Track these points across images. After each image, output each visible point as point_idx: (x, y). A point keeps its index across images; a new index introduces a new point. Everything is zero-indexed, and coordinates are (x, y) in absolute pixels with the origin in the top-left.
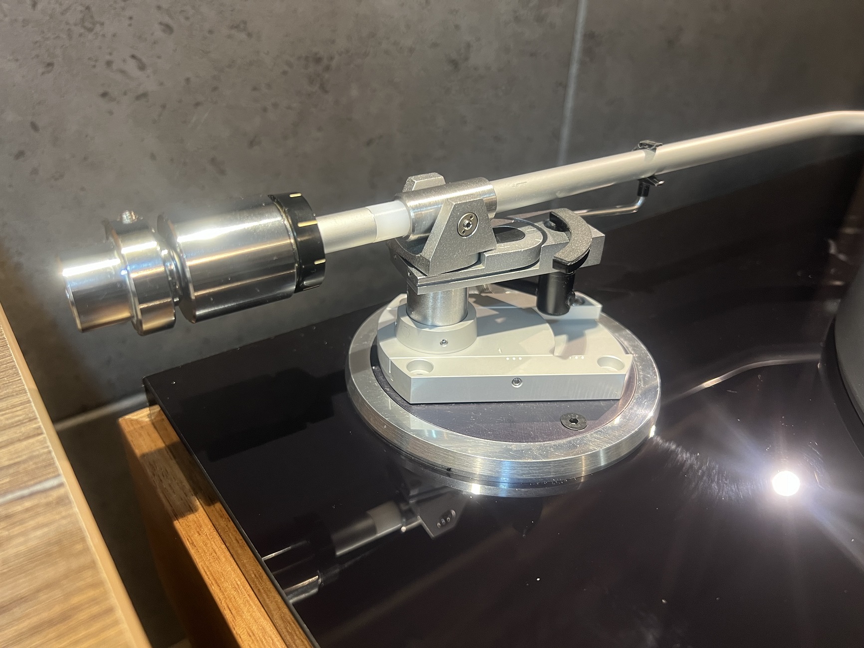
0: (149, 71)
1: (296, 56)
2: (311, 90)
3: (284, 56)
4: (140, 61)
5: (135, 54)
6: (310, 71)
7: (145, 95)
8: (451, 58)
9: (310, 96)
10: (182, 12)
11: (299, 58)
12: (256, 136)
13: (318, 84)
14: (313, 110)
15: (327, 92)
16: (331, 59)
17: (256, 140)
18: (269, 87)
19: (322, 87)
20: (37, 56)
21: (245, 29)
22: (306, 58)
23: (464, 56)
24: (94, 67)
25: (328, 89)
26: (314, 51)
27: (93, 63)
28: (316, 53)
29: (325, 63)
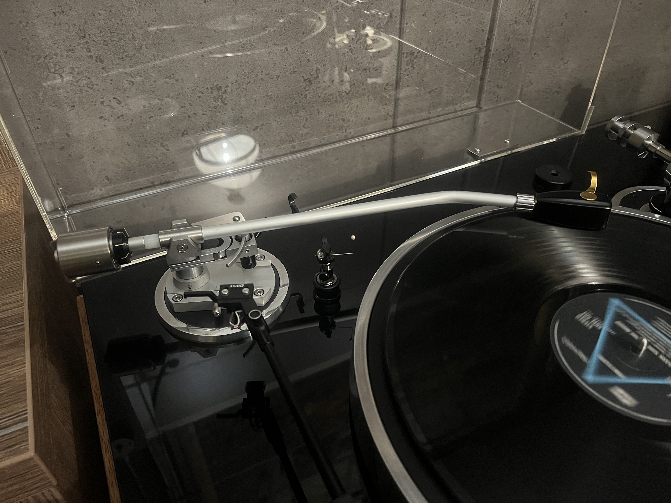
0: (123, 104)
1: (205, 88)
2: (216, 104)
3: (198, 88)
4: (118, 100)
5: (115, 97)
6: (215, 94)
7: (122, 116)
8: (306, 78)
9: (215, 107)
10: (138, 73)
11: (207, 88)
12: (185, 130)
13: (220, 100)
14: (218, 114)
15: (226, 104)
16: (227, 86)
17: (185, 133)
18: (191, 105)
19: (223, 102)
20: (66, 103)
21: (174, 77)
22: (211, 88)
23: (315, 76)
24: (95, 105)
25: (226, 102)
26: (215, 84)
27: (94, 103)
28: (218, 85)
29: (223, 89)
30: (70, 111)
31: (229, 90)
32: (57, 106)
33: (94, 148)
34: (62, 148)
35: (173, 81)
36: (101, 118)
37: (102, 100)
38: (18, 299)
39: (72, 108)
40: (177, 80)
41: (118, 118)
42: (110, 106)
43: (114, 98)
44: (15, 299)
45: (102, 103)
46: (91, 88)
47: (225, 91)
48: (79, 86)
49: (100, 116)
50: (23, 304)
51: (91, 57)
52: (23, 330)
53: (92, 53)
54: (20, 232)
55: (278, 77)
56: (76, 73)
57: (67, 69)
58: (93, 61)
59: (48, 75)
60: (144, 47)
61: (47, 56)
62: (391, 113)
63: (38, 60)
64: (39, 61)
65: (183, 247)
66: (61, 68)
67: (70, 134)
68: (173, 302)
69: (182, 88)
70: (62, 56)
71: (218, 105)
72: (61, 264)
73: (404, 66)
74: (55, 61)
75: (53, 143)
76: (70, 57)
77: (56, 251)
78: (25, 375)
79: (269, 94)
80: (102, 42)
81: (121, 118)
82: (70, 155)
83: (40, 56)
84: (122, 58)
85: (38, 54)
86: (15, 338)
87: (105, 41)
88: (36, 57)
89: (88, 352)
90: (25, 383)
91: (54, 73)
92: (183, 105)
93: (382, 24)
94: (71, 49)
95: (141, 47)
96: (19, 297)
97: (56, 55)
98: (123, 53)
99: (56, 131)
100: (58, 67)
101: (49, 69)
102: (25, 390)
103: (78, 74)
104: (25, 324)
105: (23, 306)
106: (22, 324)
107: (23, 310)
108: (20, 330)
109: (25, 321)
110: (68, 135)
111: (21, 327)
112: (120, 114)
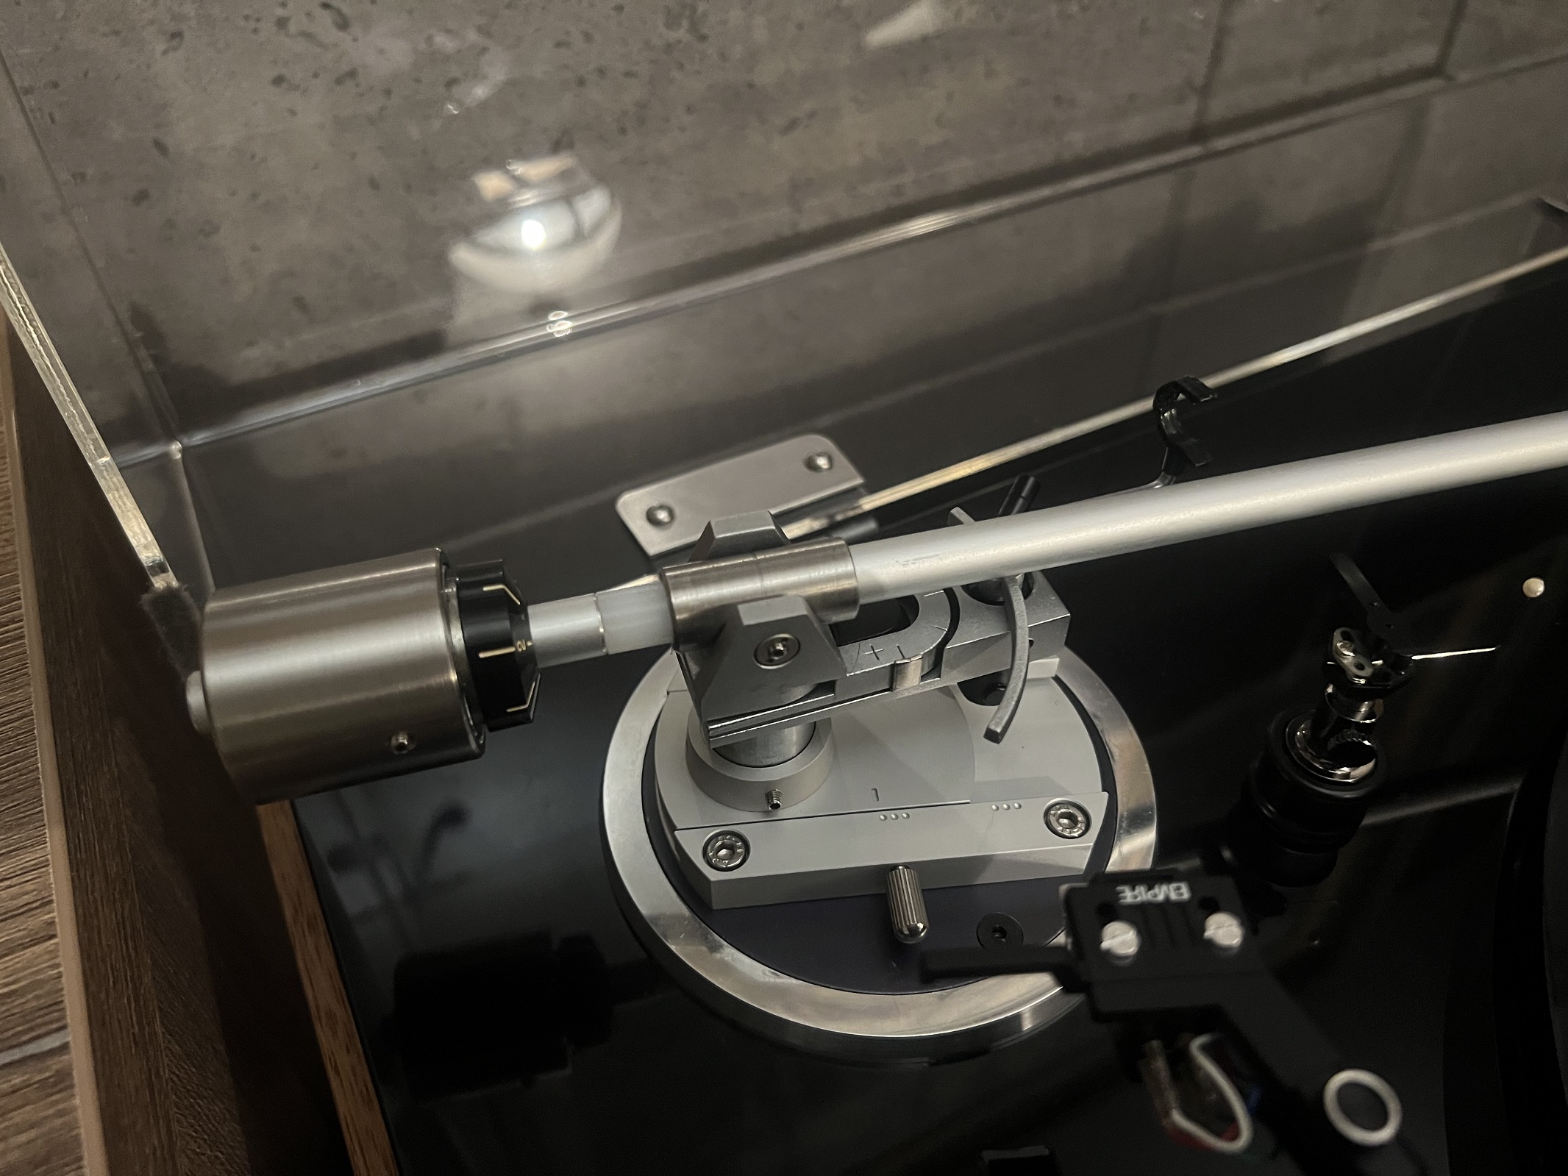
0: (356, 29)
2: (673, 35)
4: (339, 13)
7: (352, 74)
9: (669, 47)
13: (685, 23)
14: (676, 74)
15: (703, 38)
18: (588, 37)
19: (694, 28)
20: (152, 22)
24: (255, 31)
25: (705, 31)
27: (252, 25)
30: (165, 52)
33: (254, 196)
34: (142, 197)
36: (278, 81)
37: (280, 12)
39: (174, 43)
41: (339, 81)
42: (308, 36)
43: (326, 6)
45: (282, 23)
49: (274, 73)
65: (780, 647)
67: (168, 141)
68: (713, 875)
71: (680, 41)
72: (223, 747)
75: (106, 178)
77: (195, 676)
81: (349, 84)
82: (170, 223)
92: (564, 39)
96: (29, 887)
99: (117, 132)
104: (72, 1044)
105: (54, 936)
106: (57, 1044)
107: (57, 961)
108: (55, 1084)
109: (69, 1030)
110: (160, 146)
111: (55, 1064)
112: (345, 68)
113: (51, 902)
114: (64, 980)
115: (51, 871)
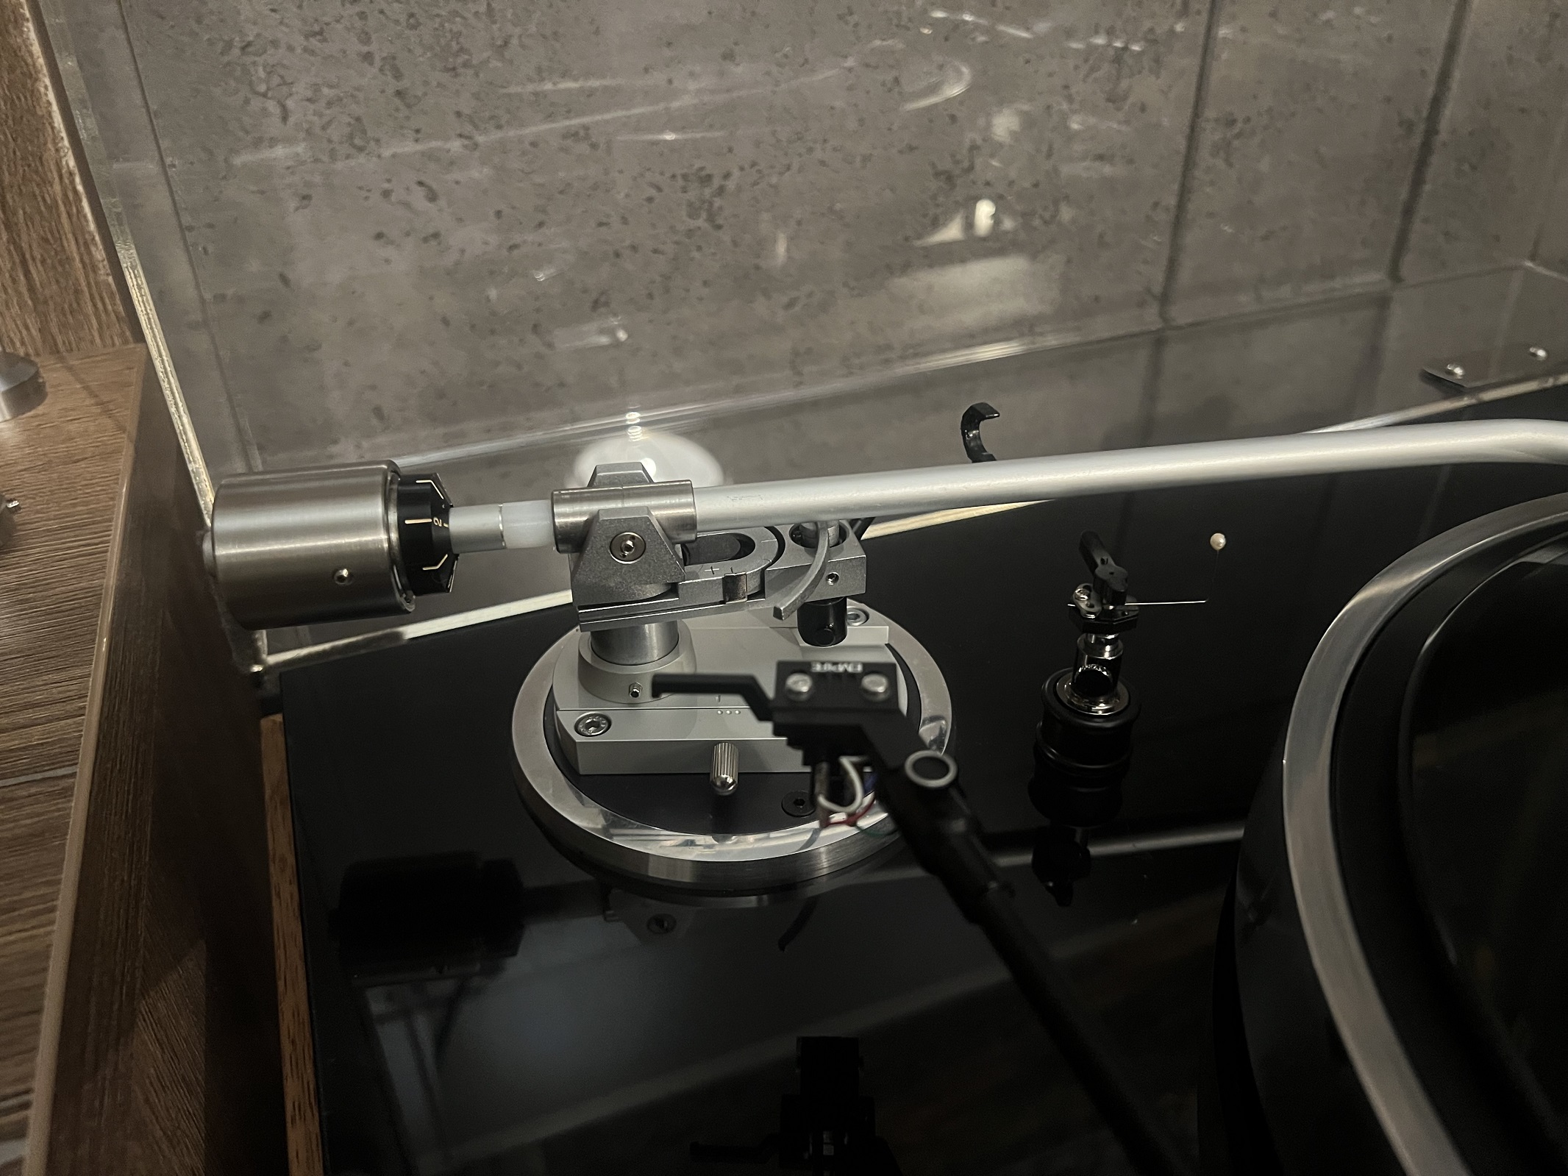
0: (442, 202)
1: (668, 175)
2: (693, 224)
3: (648, 174)
4: (430, 189)
5: (423, 179)
6: (692, 195)
7: (436, 236)
8: (940, 167)
9: (690, 233)
10: (492, 118)
11: (674, 176)
12: (602, 293)
13: (704, 215)
14: (696, 255)
15: (719, 227)
16: (727, 176)
17: (603, 299)
18: (625, 221)
19: (711, 219)
20: (289, 186)
21: (587, 137)
22: (685, 177)
23: (966, 164)
24: (366, 198)
25: (720, 221)
26: (697, 164)
27: (364, 194)
28: (702, 169)
29: (716, 182)
30: (297, 209)
31: (731, 185)
32: (262, 192)
33: (351, 323)
34: (265, 317)
35: (583, 148)
36: (379, 236)
37: (386, 186)
38: (69, 694)
39: (305, 202)
40: (594, 146)
41: (426, 240)
42: (407, 205)
43: (421, 183)
44: (60, 693)
45: (386, 194)
46: (361, 149)
47: (721, 191)
48: (330, 141)
49: (376, 230)
50: (84, 707)
51: (368, 57)
52: (67, 793)
53: (373, 47)
54: (111, 503)
55: (866, 159)
56: (323, 103)
57: (301, 89)
58: (375, 70)
59: (247, 101)
60: (515, 41)
61: (249, 44)
62: (1157, 289)
63: (222, 53)
64: (226, 59)
66: (285, 83)
67: (290, 276)
68: (578, 739)
69: (606, 172)
70: (291, 49)
71: (699, 228)
73: (1204, 156)
74: (271, 61)
75: (240, 300)
76: (312, 53)
77: (210, 532)
78: (45, 955)
79: (838, 206)
80: (403, 18)
81: (433, 243)
82: (284, 339)
83: (229, 45)
84: (454, 69)
85: (226, 38)
86: (36, 819)
87: (412, 15)
88: (220, 46)
89: (278, 895)
90: (41, 986)
91: (264, 95)
92: (605, 220)
93: (1159, 31)
94: (316, 28)
95: (506, 43)
96: (71, 687)
97: (275, 43)
98: (456, 55)
99: (254, 266)
100: (276, 80)
101: (251, 84)
102: (38, 1011)
103: (330, 104)
104: (78, 774)
105: (83, 715)
106: (70, 772)
107: (81, 728)
108: (59, 794)
109: (78, 765)
110: (284, 279)
111: (64, 783)
112: (431, 231)
113: (87, 696)
114: (82, 738)
115: (91, 680)
